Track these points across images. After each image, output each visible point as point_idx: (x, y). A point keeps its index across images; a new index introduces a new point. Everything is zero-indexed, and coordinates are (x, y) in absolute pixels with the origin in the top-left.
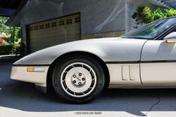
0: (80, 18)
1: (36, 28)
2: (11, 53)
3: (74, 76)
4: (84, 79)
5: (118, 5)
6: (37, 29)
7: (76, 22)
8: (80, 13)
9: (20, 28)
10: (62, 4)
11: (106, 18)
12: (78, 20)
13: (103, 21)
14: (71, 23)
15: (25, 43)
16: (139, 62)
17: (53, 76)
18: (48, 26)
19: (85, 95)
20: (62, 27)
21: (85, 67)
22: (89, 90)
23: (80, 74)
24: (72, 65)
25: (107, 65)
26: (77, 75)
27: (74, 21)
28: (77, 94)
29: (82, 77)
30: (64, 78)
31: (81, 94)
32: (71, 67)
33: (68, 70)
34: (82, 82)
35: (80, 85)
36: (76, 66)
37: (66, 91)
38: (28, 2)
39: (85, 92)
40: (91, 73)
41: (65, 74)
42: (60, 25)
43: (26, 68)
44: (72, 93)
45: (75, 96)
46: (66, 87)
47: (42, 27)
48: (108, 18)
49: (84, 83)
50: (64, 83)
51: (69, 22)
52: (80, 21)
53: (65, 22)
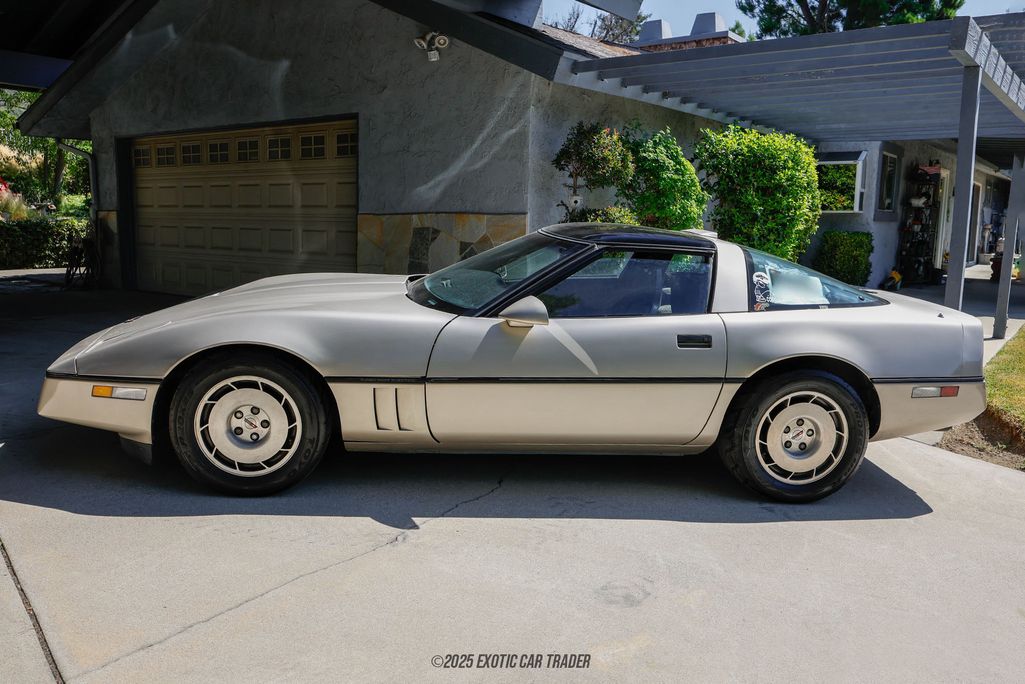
0: (355, 137)
1: (166, 159)
2: (41, 260)
3: (237, 413)
4: (266, 424)
5: (503, 108)
6: (170, 162)
7: (341, 152)
8: (355, 116)
9: (87, 147)
10: (285, 64)
11: (456, 156)
12: (349, 146)
13: (445, 167)
14: (320, 153)
15: (112, 220)
16: (423, 380)
17: (172, 412)
18: (219, 155)
19: (268, 470)
20: (283, 165)
21: (267, 389)
22: (281, 455)
23: (255, 410)
24: (228, 382)
25: (332, 386)
26: (246, 411)
27: (331, 145)
28: (243, 467)
29: (262, 417)
30: (204, 421)
31: (256, 467)
32: (227, 390)
33: (216, 397)
34: (262, 432)
35: (256, 442)
36: (240, 385)
37: (210, 456)
38: (129, 36)
39: (269, 463)
40: (287, 407)
41: (208, 409)
42: (273, 156)
43: (88, 386)
44: (231, 464)
45: (237, 472)
46: (210, 447)
47: (191, 156)
48: (467, 155)
49: (267, 437)
50: (205, 434)
51: (313, 149)
52: (355, 151)
53: (296, 149)
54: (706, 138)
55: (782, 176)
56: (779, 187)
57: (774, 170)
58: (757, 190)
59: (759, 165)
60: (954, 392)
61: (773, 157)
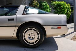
54: (52, 2)
55: (62, 6)
56: (62, 8)
57: (61, 6)
58: (59, 8)
59: (59, 5)
60: (61, 28)
61: (61, 4)
